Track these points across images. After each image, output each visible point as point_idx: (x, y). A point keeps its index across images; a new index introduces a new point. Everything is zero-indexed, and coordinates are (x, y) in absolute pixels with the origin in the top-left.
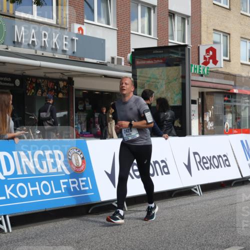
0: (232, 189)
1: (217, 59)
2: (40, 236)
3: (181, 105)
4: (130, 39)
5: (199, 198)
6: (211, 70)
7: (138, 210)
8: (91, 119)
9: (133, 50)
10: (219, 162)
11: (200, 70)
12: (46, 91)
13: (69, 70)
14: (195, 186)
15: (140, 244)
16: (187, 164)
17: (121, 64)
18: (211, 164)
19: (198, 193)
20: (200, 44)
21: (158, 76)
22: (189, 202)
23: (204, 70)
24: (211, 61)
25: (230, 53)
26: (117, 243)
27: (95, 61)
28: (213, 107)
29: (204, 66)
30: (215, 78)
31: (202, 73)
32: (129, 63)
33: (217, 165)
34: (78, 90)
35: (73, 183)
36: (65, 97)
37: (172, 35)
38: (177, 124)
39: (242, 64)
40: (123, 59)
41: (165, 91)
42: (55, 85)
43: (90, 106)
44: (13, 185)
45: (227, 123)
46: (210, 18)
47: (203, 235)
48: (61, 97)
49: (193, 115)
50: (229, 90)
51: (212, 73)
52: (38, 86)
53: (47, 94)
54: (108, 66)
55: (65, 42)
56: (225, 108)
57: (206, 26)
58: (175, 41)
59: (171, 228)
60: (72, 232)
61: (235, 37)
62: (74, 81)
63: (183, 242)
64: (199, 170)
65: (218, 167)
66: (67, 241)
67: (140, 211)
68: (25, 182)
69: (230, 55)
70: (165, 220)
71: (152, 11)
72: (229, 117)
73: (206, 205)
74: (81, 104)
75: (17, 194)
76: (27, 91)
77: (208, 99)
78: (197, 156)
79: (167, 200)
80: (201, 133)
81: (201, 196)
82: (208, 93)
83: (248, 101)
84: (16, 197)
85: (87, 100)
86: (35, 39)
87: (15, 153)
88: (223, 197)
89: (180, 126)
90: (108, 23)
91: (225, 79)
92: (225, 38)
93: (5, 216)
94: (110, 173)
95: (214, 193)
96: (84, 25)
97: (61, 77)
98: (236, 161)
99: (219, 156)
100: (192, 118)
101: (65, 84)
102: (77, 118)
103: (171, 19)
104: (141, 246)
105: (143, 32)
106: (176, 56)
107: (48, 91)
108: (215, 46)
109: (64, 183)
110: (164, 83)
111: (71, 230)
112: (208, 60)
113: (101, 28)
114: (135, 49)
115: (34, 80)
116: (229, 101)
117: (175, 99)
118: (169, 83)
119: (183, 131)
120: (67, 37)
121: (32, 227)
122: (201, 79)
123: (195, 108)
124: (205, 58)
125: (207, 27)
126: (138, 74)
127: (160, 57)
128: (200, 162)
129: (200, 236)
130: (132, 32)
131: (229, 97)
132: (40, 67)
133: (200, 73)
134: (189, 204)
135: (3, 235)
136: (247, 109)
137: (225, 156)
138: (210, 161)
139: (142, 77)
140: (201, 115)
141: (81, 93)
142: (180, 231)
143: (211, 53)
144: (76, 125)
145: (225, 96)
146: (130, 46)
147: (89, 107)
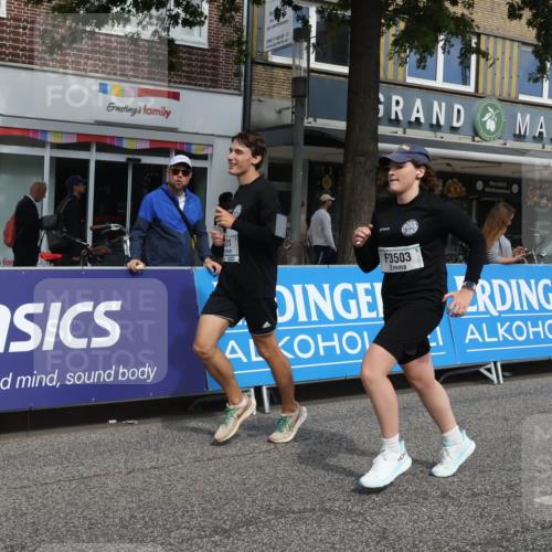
2: (541, 392)
44: (508, 324)
68: (524, 320)
75: (512, 336)
84: (510, 338)
86: (543, 130)
87: (513, 282)
93: (495, 363)
115: (538, 185)
135: (491, 387)
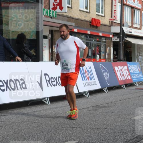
1: (63, 6)
3: (36, 38)
5: (48, 107)
6: (58, 14)
7: (3, 114)
11: (50, 13)
14: (45, 98)
18: (57, 82)
19: (47, 103)
22: (40, 109)
23: (53, 14)
24: (58, 7)
25: (72, 2)
29: (53, 11)
30: (61, 20)
31: (51, 16)
38: (33, 52)
39: (80, 10)
47: (49, 133)
49: (45, 47)
51: (58, 16)
59: (27, 127)
63: (34, 137)
64: (48, 86)
67: (4, 115)
69: (72, 3)
70: (22, 122)
73: (53, 112)
78: (47, 76)
79: (24, 108)
80: (50, 60)
81: (49, 105)
82: (56, 31)
83: (84, 38)
88: (65, 106)
89: (35, 54)
91: (68, 21)
95: (58, 103)
100: (44, 49)
104: (3, 141)
112: (56, 7)
117: (32, 34)
119: (37, 58)
122: (50, 20)
123: (46, 42)
124: (54, 5)
128: (49, 81)
129: (47, 134)
131: (71, 35)
133: (50, 15)
134: (40, 111)
138: (56, 80)
140: (51, 47)
142: (33, 130)
143: (58, 1)
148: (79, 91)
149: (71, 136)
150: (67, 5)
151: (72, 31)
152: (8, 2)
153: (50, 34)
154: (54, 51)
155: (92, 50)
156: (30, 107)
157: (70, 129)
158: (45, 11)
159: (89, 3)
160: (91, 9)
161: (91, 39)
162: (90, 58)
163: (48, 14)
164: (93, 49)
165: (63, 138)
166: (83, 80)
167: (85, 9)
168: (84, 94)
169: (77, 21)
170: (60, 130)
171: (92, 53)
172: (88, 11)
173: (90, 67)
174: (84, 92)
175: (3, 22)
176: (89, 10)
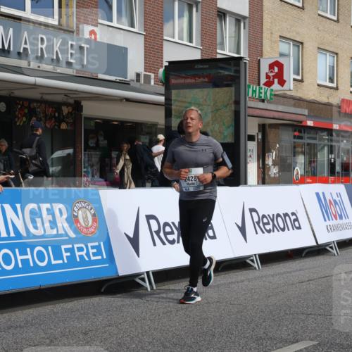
0: (302, 261)
1: (285, 78)
2: (32, 325)
3: (233, 141)
4: (162, 48)
5: (257, 273)
6: (276, 93)
7: (171, 288)
8: (107, 159)
9: (167, 64)
10: (285, 222)
11: (260, 93)
12: (43, 119)
13: (76, 91)
14: (252, 256)
15: (173, 337)
16: (240, 225)
17: (150, 83)
18: (274, 225)
19: (256, 265)
20: (262, 56)
21: (201, 100)
22: (243, 278)
23: (266, 93)
24: (276, 80)
25: (302, 69)
26: (140, 335)
27: (113, 78)
28: (278, 145)
29: (266, 88)
30: (281, 105)
31: (263, 98)
32: (161, 82)
33: (282, 227)
34: (88, 119)
35: (80, 249)
36: (69, 128)
37: (222, 44)
39: (319, 85)
40: (153, 75)
41: (211, 122)
42: (55, 112)
43: (106, 142)
45: (297, 168)
46: (275, 20)
47: (261, 325)
48: (64, 128)
49: (250, 156)
50: (301, 122)
51: (276, 98)
52: (32, 112)
53: (45, 123)
54: (132, 85)
55: (70, 51)
56: (295, 147)
57: (269, 32)
58: (227, 51)
59: (218, 314)
60: (78, 318)
61: (310, 47)
62: (82, 106)
63: (232, 334)
64: (257, 233)
65: (283, 230)
66: (70, 331)
67: (173, 290)
68: (12, 247)
69: (302, 73)
70: (208, 303)
71: (194, 9)
72: (301, 159)
73: (266, 283)
74: (92, 138)
76: (17, 119)
77: (271, 135)
78: (254, 214)
80: (260, 182)
81: (259, 270)
82: (272, 126)
83: (327, 137)
85: (102, 132)
86: (28, 46)
88: (290, 272)
90: (132, 26)
91: (295, 106)
92: (296, 48)
94: (132, 236)
95: (277, 266)
96: (97, 26)
97: (65, 100)
98: (310, 221)
99: (286, 215)
100: (248, 160)
101: (70, 111)
102: (87, 159)
103: (221, 20)
105: (181, 38)
106: (227, 73)
107: (46, 120)
108: (281, 60)
109: (67, 250)
110: (210, 110)
111: (77, 316)
112: (271, 80)
113: (122, 31)
114: (170, 63)
115: (26, 104)
116: (301, 138)
117: (226, 134)
118: (217, 110)
119: (235, 179)
120: (74, 43)
121: (20, 312)
122: (261, 105)
123: (252, 147)
124: (268, 77)
125: (272, 33)
126: (173, 97)
127: (205, 74)
128: (258, 223)
129: (257, 326)
130: (165, 38)
131: (300, 132)
132: (35, 85)
133: (261, 97)
134: (242, 281)
136: (326, 148)
137: (293, 214)
138: (273, 221)
139: (179, 101)
140: (261, 157)
141: (92, 123)
142: (229, 319)
143: (276, 69)
144: (84, 168)
145: (295, 131)
146: (162, 58)
147: (103, 142)
148: (317, 243)
149: (304, 332)
150: (293, 76)
151: (303, 124)
152: (184, 75)
153: (259, 131)
154: (268, 165)
155: (342, 159)
156: (223, 273)
157: (303, 317)
158: (251, 90)
159: (337, 70)
160: (339, 82)
161: (341, 139)
162: (338, 176)
163: (257, 95)
164: (345, 159)
165: (289, 335)
166: (325, 220)
167: (329, 82)
168: (328, 248)
169: (313, 105)
170: (283, 319)
171: (342, 166)
172: (334, 85)
173: (339, 195)
174: (327, 244)
175: (173, 112)
176: (337, 84)
